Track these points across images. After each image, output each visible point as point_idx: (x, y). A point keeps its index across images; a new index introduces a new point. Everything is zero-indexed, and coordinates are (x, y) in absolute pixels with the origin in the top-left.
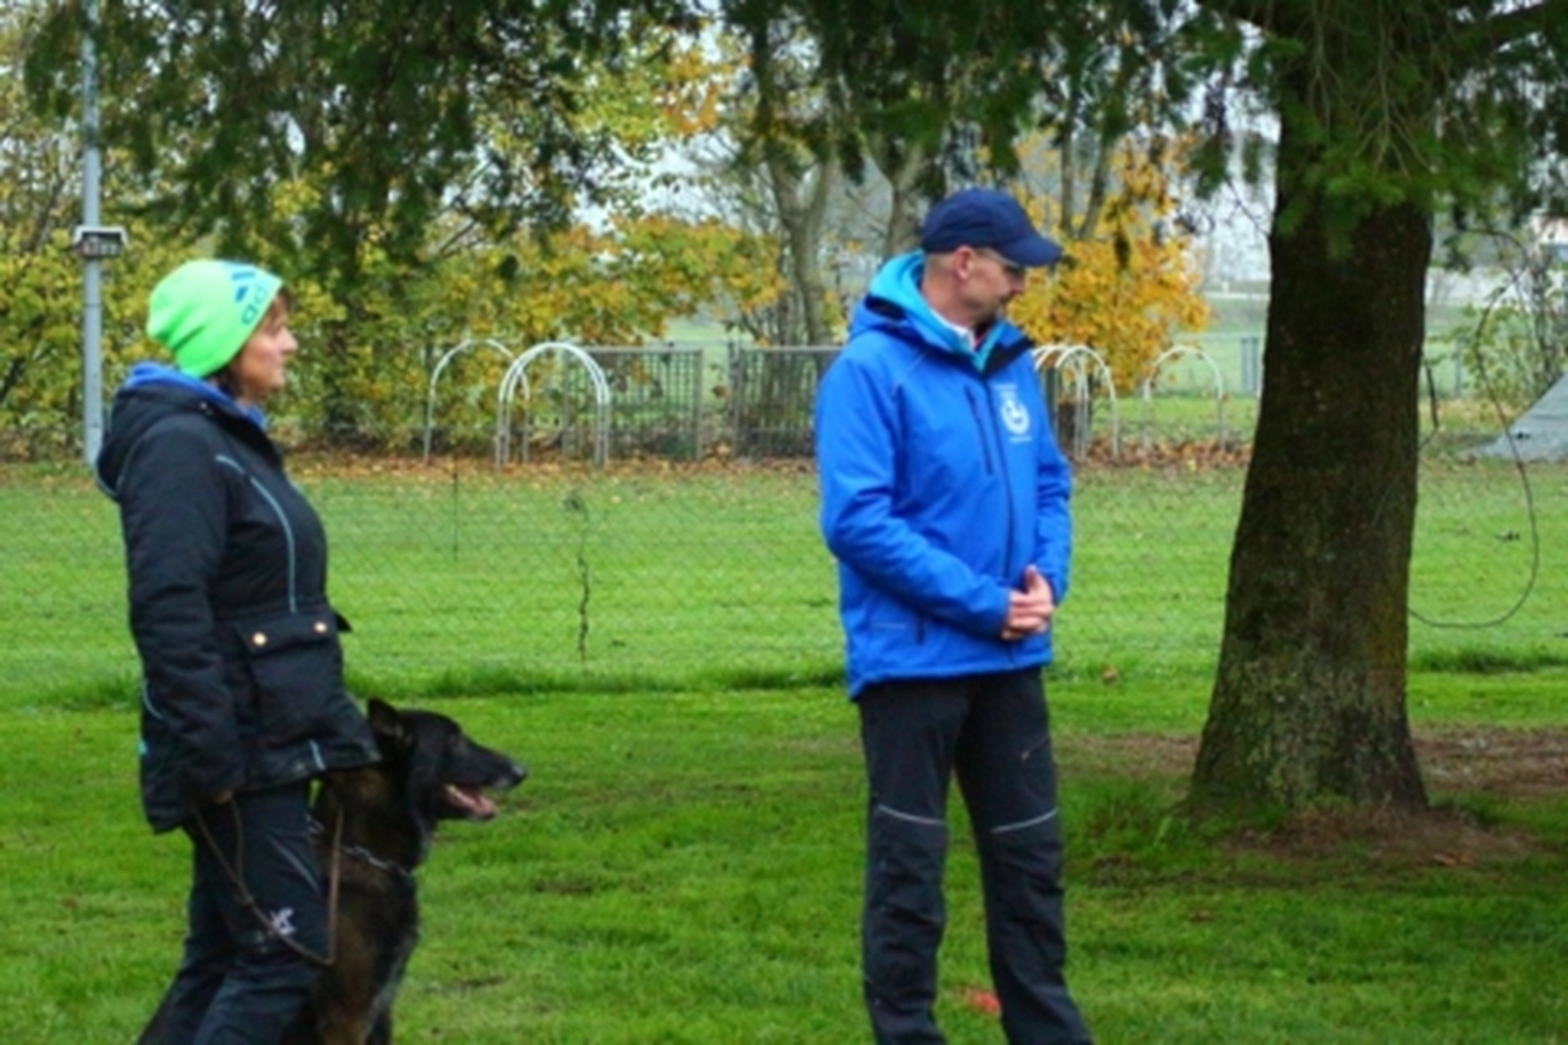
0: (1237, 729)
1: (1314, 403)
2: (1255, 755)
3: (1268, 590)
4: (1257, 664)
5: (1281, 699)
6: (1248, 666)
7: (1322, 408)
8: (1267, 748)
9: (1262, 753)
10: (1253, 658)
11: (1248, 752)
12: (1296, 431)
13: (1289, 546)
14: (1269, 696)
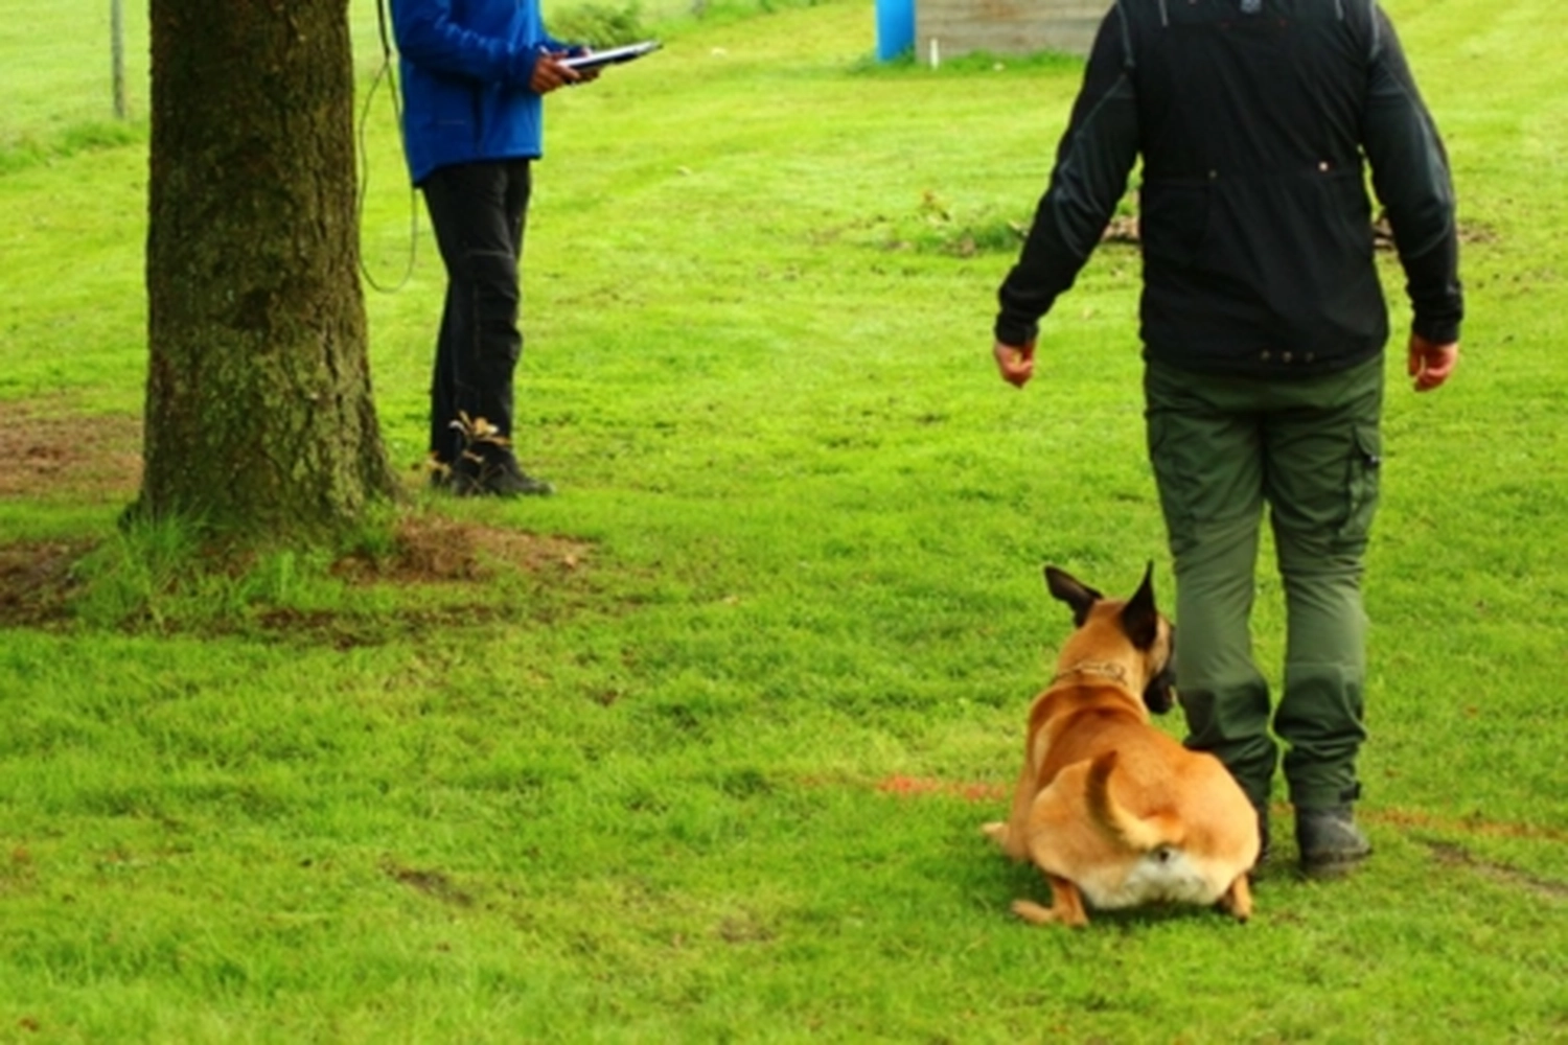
0: (267, 438)
1: (292, 33)
2: (300, 470)
3: (275, 264)
4: (273, 357)
5: (315, 396)
6: (260, 360)
7: (302, 38)
8: (313, 457)
9: (307, 463)
10: (265, 349)
11: (292, 466)
12: (276, 68)
13: (288, 210)
14: (300, 393)
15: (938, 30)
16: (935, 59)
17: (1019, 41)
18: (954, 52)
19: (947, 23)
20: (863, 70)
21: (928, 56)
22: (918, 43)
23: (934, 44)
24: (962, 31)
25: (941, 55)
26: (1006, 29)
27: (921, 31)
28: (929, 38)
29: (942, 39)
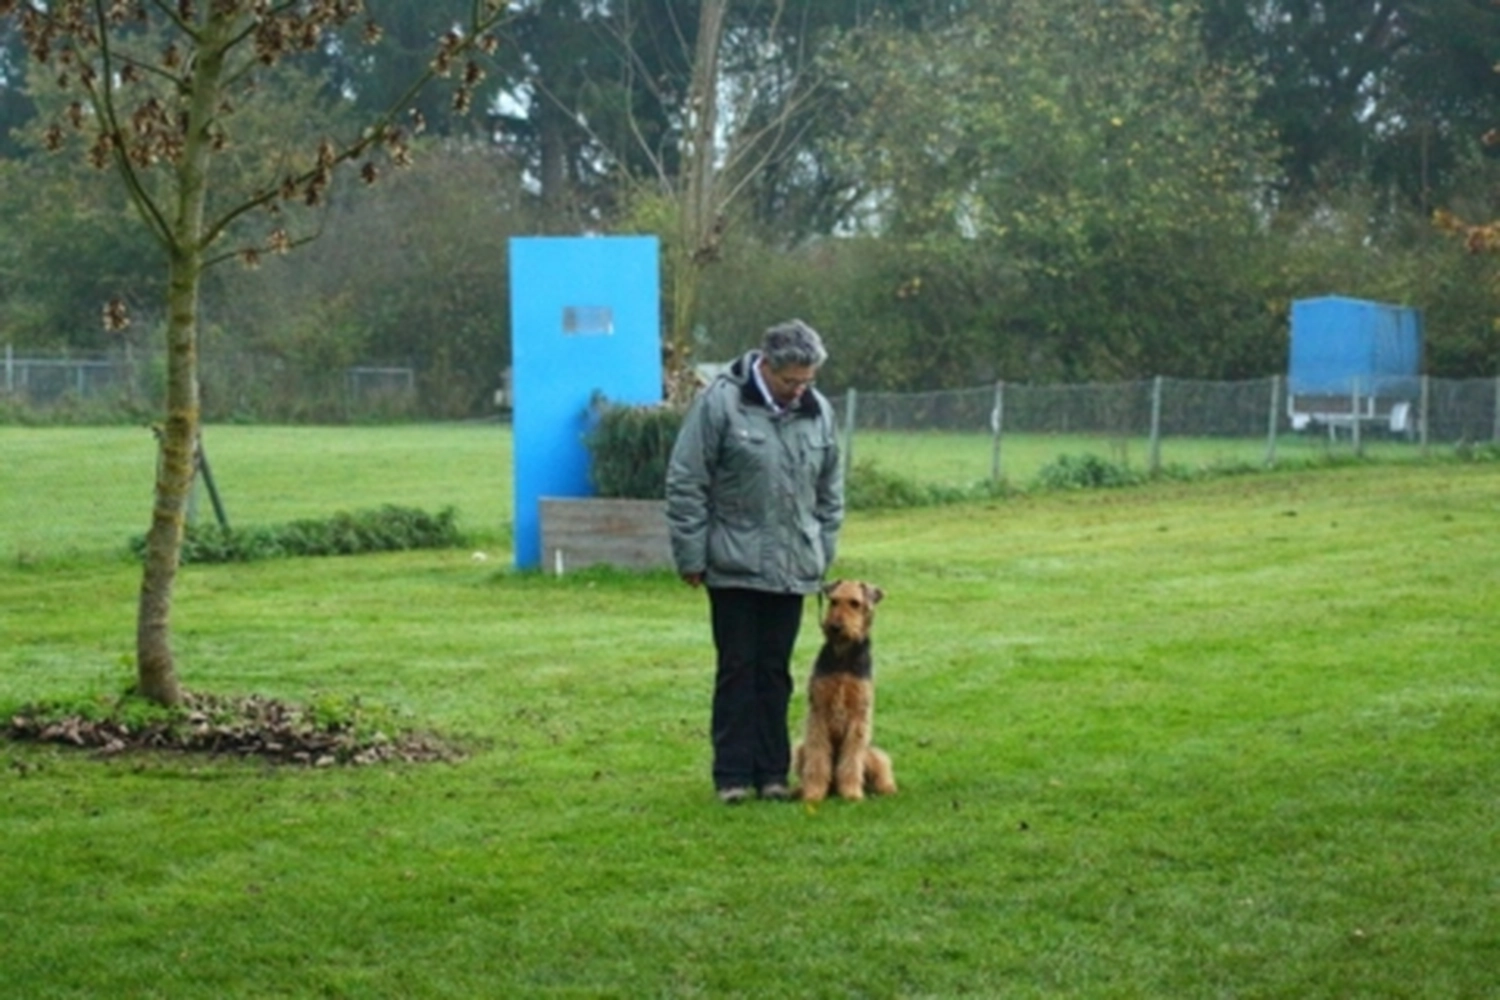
15: (563, 540)
16: (559, 568)
17: (638, 555)
18: (578, 564)
19: (569, 534)
20: (497, 578)
21: (553, 566)
22: (544, 553)
23: (559, 555)
24: (585, 543)
25: (565, 565)
26: (624, 543)
27: (547, 541)
28: (553, 549)
29: (566, 550)
